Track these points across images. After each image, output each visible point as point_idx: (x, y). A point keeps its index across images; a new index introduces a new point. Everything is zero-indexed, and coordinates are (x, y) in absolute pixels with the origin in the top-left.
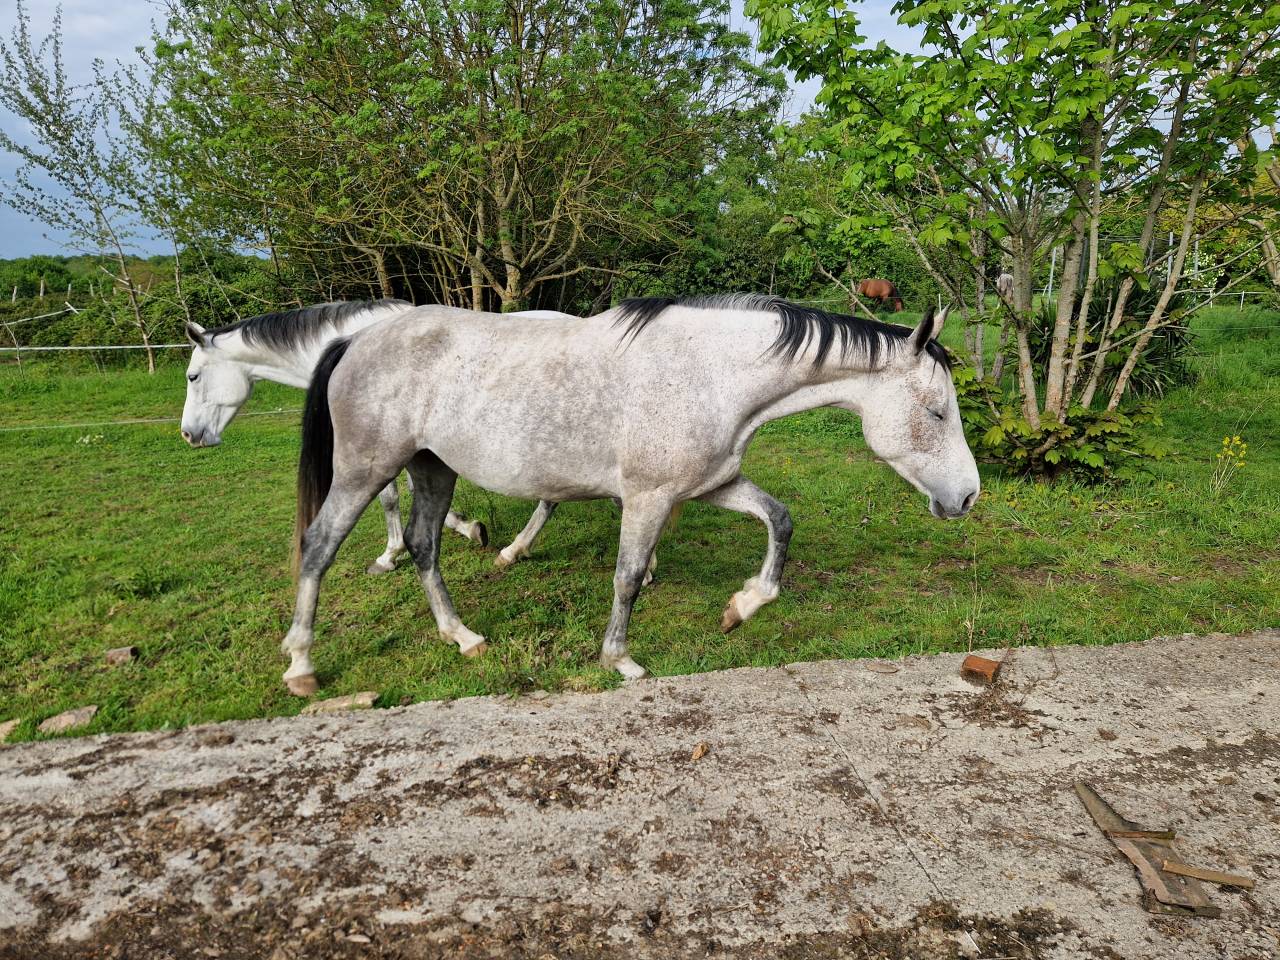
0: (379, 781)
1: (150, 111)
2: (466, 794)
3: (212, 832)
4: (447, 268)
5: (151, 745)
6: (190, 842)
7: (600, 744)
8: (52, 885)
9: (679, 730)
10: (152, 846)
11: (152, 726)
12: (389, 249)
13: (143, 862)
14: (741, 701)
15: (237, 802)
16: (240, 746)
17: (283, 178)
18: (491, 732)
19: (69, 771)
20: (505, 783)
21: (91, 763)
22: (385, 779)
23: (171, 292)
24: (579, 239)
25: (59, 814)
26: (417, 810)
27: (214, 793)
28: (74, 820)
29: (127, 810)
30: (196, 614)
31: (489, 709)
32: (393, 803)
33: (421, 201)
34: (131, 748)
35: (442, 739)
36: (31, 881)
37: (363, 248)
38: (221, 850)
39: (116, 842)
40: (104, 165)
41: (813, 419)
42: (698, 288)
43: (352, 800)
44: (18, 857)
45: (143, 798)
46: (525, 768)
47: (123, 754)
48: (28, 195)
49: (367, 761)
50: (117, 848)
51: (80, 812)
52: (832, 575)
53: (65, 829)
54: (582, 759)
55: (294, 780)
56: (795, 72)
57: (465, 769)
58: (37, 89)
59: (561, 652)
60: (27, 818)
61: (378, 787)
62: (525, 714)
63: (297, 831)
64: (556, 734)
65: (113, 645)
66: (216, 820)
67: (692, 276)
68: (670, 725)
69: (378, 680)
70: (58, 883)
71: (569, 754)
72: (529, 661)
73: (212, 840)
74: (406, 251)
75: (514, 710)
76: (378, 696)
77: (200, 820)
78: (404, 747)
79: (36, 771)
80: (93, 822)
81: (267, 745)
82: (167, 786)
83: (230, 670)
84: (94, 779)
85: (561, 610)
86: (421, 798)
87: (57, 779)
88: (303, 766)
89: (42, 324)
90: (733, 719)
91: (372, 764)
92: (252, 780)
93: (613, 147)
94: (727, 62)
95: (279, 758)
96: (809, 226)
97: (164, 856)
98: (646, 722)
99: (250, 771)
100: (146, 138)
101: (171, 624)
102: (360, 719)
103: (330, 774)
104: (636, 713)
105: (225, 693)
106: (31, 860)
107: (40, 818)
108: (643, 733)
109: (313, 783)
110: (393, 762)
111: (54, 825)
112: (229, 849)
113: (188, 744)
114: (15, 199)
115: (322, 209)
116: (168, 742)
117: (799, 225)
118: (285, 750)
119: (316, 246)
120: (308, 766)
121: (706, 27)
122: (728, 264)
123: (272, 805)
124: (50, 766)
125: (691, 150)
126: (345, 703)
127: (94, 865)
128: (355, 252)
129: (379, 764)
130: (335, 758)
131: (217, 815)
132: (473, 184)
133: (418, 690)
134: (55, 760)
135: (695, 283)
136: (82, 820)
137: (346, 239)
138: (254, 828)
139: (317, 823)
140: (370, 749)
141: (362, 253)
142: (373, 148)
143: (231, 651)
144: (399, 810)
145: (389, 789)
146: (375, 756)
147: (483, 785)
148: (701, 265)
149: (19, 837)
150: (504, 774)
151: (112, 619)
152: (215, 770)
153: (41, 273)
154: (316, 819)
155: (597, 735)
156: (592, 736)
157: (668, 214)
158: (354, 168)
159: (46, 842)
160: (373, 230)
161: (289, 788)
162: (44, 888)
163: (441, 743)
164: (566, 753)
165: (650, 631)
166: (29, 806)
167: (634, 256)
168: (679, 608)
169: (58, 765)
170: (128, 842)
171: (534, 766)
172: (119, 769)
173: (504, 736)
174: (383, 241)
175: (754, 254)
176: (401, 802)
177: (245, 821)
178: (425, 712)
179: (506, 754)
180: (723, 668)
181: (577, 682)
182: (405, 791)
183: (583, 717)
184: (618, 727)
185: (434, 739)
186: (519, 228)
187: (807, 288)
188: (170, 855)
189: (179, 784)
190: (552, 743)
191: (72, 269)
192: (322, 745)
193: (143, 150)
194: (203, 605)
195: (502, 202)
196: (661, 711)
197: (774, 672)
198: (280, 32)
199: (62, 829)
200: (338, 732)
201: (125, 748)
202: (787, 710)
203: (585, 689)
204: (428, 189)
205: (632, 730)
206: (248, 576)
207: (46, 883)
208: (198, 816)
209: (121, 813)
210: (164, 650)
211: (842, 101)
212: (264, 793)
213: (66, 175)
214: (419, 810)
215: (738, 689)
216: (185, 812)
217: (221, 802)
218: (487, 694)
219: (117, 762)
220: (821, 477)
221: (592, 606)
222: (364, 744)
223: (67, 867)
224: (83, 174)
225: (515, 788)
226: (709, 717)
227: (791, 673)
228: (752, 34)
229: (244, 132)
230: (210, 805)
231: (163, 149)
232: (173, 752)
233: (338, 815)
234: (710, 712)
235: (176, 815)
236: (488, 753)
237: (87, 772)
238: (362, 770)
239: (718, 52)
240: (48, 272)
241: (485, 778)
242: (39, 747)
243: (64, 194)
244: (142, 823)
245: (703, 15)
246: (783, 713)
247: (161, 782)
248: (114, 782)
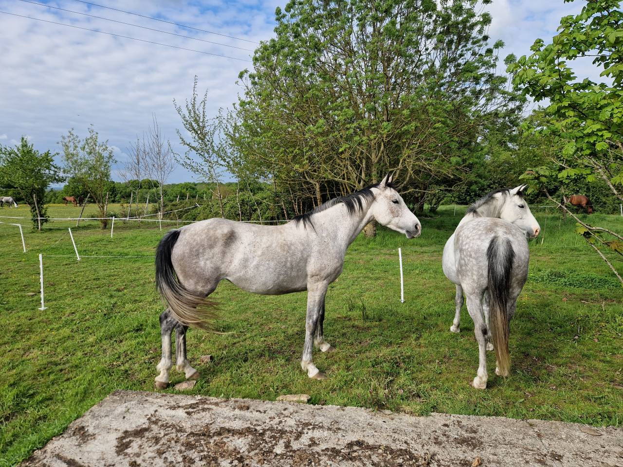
0: (310, 442)
1: (236, 128)
2: (351, 459)
3: (239, 453)
4: (347, 189)
5: (217, 404)
6: (230, 455)
7: (420, 446)
8: (177, 463)
9: (464, 448)
10: (215, 453)
11: (217, 394)
12: (322, 181)
13: (211, 461)
14: (501, 437)
15: (249, 439)
16: (251, 412)
17: (282, 153)
18: (363, 428)
19: (186, 410)
20: (370, 457)
21: (194, 408)
22: (313, 443)
23: (234, 199)
24: (411, 176)
25: (181, 430)
26: (328, 462)
27: (241, 433)
28: (187, 434)
29: (206, 434)
30: (235, 344)
31: (362, 415)
32: (317, 456)
33: (338, 161)
34: (209, 404)
35: (340, 427)
36: (170, 460)
37: (311, 181)
38: (242, 462)
39: (201, 448)
40: (216, 149)
41: (541, 273)
42: (471, 198)
43: (298, 450)
44: (166, 446)
45: (214, 429)
46: (380, 451)
47: (206, 406)
48: (188, 162)
49: (305, 431)
50: (202, 451)
51: (189, 430)
52: (555, 368)
53: (183, 438)
54: (410, 453)
55: (273, 434)
56: (534, 97)
57: (350, 445)
58: (196, 121)
59: (397, 389)
60: (170, 429)
61: (310, 446)
62: (380, 422)
63: (274, 460)
64: (396, 436)
65: (204, 353)
66: (241, 447)
67: (468, 192)
68: (459, 443)
69: (310, 389)
70: (179, 462)
71: (403, 448)
72: (382, 393)
73: (239, 456)
74: (329, 182)
75: (375, 418)
76: (310, 397)
77: (234, 445)
78: (322, 427)
79: (173, 408)
80: (194, 436)
81: (263, 414)
82: (222, 425)
83: (247, 372)
84: (195, 416)
85: (397, 366)
86: (330, 456)
87: (181, 413)
88: (277, 427)
89: (186, 211)
90: (496, 447)
91: (307, 433)
92: (256, 430)
93: (431, 134)
94: (493, 90)
95: (267, 421)
96: (543, 176)
97: (220, 459)
98: (445, 439)
99: (255, 425)
100: (233, 138)
101: (226, 347)
102: (302, 408)
103: (289, 434)
104: (439, 433)
105: (245, 383)
106: (170, 449)
107: (174, 430)
108: (443, 445)
109: (281, 437)
110: (317, 434)
111: (179, 435)
112: (246, 462)
113: (231, 407)
114: (184, 163)
115: (297, 166)
116: (223, 404)
117: (537, 175)
118: (270, 418)
119: (292, 180)
120: (280, 428)
121: (482, 75)
122: (489, 186)
123: (263, 444)
124: (179, 407)
125: (471, 133)
126: (295, 398)
127: (193, 457)
128: (307, 183)
129: (311, 434)
130: (291, 426)
131: (241, 443)
132: (362, 153)
133: (328, 398)
134: (181, 404)
135: (470, 195)
136: (189, 435)
137: (304, 177)
138: (256, 454)
139: (283, 458)
140: (307, 425)
141: (311, 183)
142: (320, 139)
143: (248, 363)
144: (320, 460)
145: (315, 448)
146: (309, 429)
147: (359, 456)
148: (474, 187)
149: (166, 437)
150: (369, 452)
151: (204, 341)
152: (241, 422)
153: (187, 189)
154: (282, 455)
155: (418, 441)
156: (415, 441)
157: (458, 164)
158: (311, 148)
159: (176, 442)
160: (316, 174)
161: (271, 438)
162: (174, 464)
163: (339, 429)
164: (402, 448)
165: (446, 385)
166: (170, 424)
167: (438, 183)
168: (462, 375)
169: (182, 407)
170: (206, 449)
171: (385, 451)
172: (204, 413)
173: (370, 432)
174: (320, 178)
175: (504, 181)
176: (320, 456)
177: (253, 450)
178: (332, 410)
179: (371, 442)
180: (489, 415)
181: (408, 409)
182: (322, 451)
183: (410, 429)
184: (429, 439)
185: (336, 426)
186: (381, 172)
187: (536, 199)
188: (222, 459)
189: (227, 425)
190: (394, 441)
191: (198, 188)
192: (286, 419)
193: (231, 143)
194: (238, 340)
195: (374, 159)
196: (454, 433)
197: (521, 423)
198: (286, 93)
199: (182, 437)
200: (293, 413)
201: (207, 404)
202: (530, 447)
203: (412, 413)
204: (343, 156)
205: (437, 442)
206: (256, 328)
207: (175, 462)
208: (234, 443)
209: (204, 435)
210: (222, 358)
211: (563, 111)
212: (261, 437)
213: (202, 153)
214: (329, 462)
215: (498, 430)
216: (229, 440)
217: (243, 438)
218: (361, 407)
219: (204, 410)
220: (547, 309)
221: (414, 367)
222: (304, 422)
223: (183, 456)
224: (208, 153)
225: (375, 462)
226: (482, 443)
227: (531, 425)
228: (508, 77)
229: (269, 134)
230: (239, 439)
231: (238, 142)
232: (225, 409)
233: (292, 456)
234: (482, 440)
235: (225, 440)
236: (362, 439)
237: (192, 412)
238: (303, 435)
239: (488, 86)
240: (189, 189)
241: (360, 452)
242: (176, 397)
243: (200, 160)
244: (212, 441)
245: (481, 70)
246: (527, 449)
247: (220, 423)
248: (202, 419)
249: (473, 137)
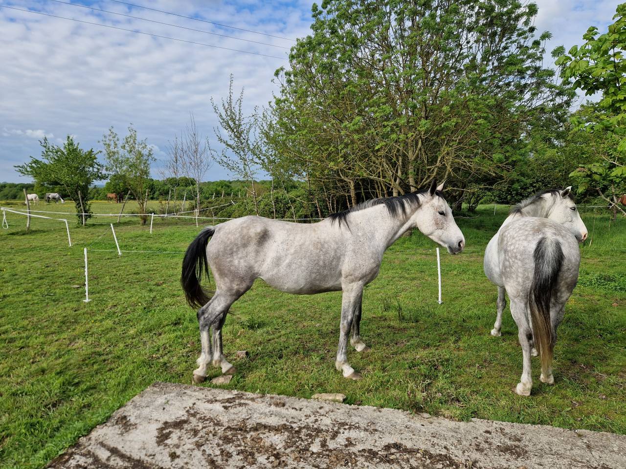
0: (347, 442)
1: (271, 126)
2: (388, 462)
3: (275, 449)
4: (382, 187)
5: (253, 400)
6: (267, 451)
7: (461, 452)
8: (215, 456)
9: (508, 456)
10: (252, 448)
11: (253, 389)
12: (357, 179)
13: (248, 456)
14: (547, 446)
15: (286, 436)
16: (287, 409)
17: (316, 151)
18: (401, 431)
19: (223, 404)
20: (409, 461)
21: (231, 403)
22: (350, 443)
23: (268, 197)
24: (449, 174)
25: (218, 424)
26: (365, 463)
27: (277, 429)
28: (224, 428)
29: (242, 429)
30: (270, 340)
31: (400, 417)
32: (353, 456)
33: (373, 158)
34: (245, 399)
35: (377, 428)
36: (208, 452)
37: (346, 179)
38: (279, 458)
39: (239, 443)
40: (251, 147)
41: (589, 277)
42: (512, 197)
43: (335, 450)
44: (204, 439)
45: (250, 424)
46: (419, 455)
47: (242, 401)
48: (225, 159)
49: (341, 430)
50: (239, 446)
51: (226, 425)
52: (605, 376)
53: (220, 431)
54: (450, 459)
55: (309, 432)
56: (586, 91)
57: (388, 447)
58: (233, 120)
59: (436, 392)
60: (207, 422)
61: (346, 446)
62: (418, 425)
63: (310, 459)
64: (436, 440)
65: (239, 349)
66: (277, 443)
67: (510, 191)
68: (502, 451)
69: (345, 388)
70: (217, 455)
71: (443, 453)
72: (420, 396)
73: (275, 452)
74: (363, 180)
75: (412, 421)
76: (345, 397)
77: (271, 441)
78: (358, 428)
79: (211, 402)
80: (231, 431)
81: (298, 411)
82: (258, 421)
83: (282, 369)
84: (232, 410)
85: (435, 369)
86: (366, 457)
87: (218, 407)
88: (313, 426)
89: (222, 209)
90: (541, 456)
91: (343, 433)
92: (292, 427)
93: (472, 131)
94: (539, 85)
95: (303, 419)
96: (596, 173)
97: (257, 455)
98: (487, 446)
99: (291, 422)
100: (267, 135)
101: (261, 343)
102: (338, 407)
103: (325, 433)
104: (480, 439)
105: (280, 380)
106: (208, 442)
107: (212, 424)
108: (485, 452)
109: (317, 436)
110: (353, 434)
111: (217, 428)
112: (282, 459)
113: (267, 403)
114: (220, 161)
115: (332, 164)
116: (259, 400)
117: (589, 173)
118: (305, 416)
119: (327, 178)
120: (315, 426)
121: (528, 68)
122: (531, 185)
123: (300, 442)
124: (216, 401)
125: (514, 130)
126: (331, 397)
127: (230, 451)
128: (342, 181)
129: (347, 434)
130: (327, 425)
131: (277, 440)
132: (398, 151)
133: (364, 398)
134: (218, 398)
135: (511, 194)
136: (226, 429)
137: (339, 175)
138: (293, 451)
139: (319, 457)
140: (343, 424)
141: (345, 181)
142: (356, 137)
143: (283, 360)
144: (356, 461)
145: (351, 448)
146: (345, 429)
147: (397, 459)
148: (516, 186)
149: (204, 430)
150: (407, 456)
151: (239, 337)
152: (277, 418)
153: (222, 187)
154: (319, 454)
155: (458, 447)
156: (456, 447)
157: (500, 161)
158: (347, 145)
159: (214, 435)
160: (351, 172)
161: (307, 435)
162: (212, 457)
163: (376, 430)
164: (441, 453)
165: (487, 390)
166: (208, 417)
167: (477, 181)
168: (504, 380)
169: (219, 401)
170: (243, 444)
171: (424, 455)
172: (241, 408)
173: (408, 435)
174: (355, 176)
175: (548, 179)
176: (357, 457)
177: (289, 447)
178: (368, 411)
179: (409, 445)
180: (534, 423)
181: (447, 413)
182: (359, 451)
183: (450, 434)
184: (470, 445)
185: (373, 427)
186: (418, 169)
187: (582, 198)
188: (259, 455)
189: (263, 421)
190: (433, 445)
191: (233, 185)
192: (321, 417)
193: (266, 141)
194: (272, 336)
195: (411, 156)
196: (496, 440)
197: (568, 433)
198: (322, 90)
199: (219, 431)
200: (329, 412)
201: (243, 399)
202: (579, 459)
203: (451, 418)
204: (379, 154)
205: (479, 449)
206: (291, 326)
207: (213, 455)
208: (270, 439)
209: (241, 430)
210: (257, 354)
211: (618, 105)
212: (297, 435)
213: (238, 151)
214: (366, 464)
215: (544, 439)
216: (265, 436)
217: (279, 435)
218: (398, 409)
219: (240, 405)
220: (596, 314)
221: (453, 370)
222: (340, 421)
223: (221, 449)
224: (244, 151)
225: (414, 465)
226: (526, 452)
227: (580, 436)
228: (555, 70)
229: (304, 132)
230: (275, 435)
231: (272, 141)
232: (261, 405)
233: (328, 455)
234: (527, 449)
235: (261, 436)
236: (399, 441)
237: (229, 407)
238: (339, 435)
239: (534, 80)
240: (224, 187)
241: (398, 455)
242: (214, 391)
243: (235, 158)
244: (248, 436)
245: (526, 63)
246: (575, 460)
247: (256, 419)
248: (238, 414)
249: (515, 134)
